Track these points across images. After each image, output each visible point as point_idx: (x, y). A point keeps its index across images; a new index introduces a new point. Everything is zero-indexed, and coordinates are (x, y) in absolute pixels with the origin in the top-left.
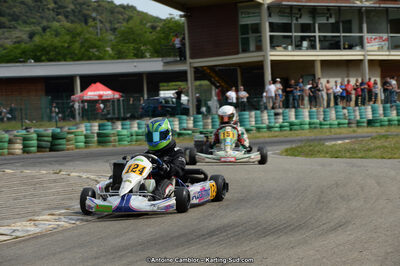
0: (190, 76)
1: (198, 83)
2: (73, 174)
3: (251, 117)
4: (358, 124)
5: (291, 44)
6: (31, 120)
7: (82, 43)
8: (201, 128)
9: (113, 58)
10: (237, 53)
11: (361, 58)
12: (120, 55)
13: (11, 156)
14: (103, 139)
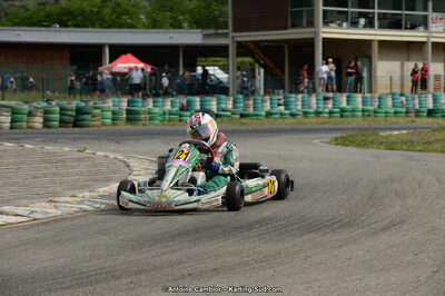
0: (232, 51)
1: (240, 59)
2: (99, 153)
3: (297, 100)
4: (418, 114)
5: (347, 20)
6: (53, 92)
7: (113, 8)
8: (241, 110)
9: (147, 27)
10: (286, 28)
11: (424, 39)
12: (155, 24)
13: (30, 130)
14: (132, 116)
